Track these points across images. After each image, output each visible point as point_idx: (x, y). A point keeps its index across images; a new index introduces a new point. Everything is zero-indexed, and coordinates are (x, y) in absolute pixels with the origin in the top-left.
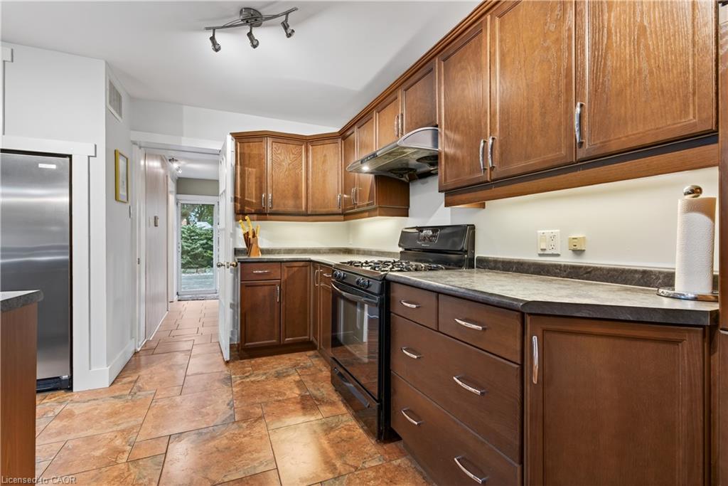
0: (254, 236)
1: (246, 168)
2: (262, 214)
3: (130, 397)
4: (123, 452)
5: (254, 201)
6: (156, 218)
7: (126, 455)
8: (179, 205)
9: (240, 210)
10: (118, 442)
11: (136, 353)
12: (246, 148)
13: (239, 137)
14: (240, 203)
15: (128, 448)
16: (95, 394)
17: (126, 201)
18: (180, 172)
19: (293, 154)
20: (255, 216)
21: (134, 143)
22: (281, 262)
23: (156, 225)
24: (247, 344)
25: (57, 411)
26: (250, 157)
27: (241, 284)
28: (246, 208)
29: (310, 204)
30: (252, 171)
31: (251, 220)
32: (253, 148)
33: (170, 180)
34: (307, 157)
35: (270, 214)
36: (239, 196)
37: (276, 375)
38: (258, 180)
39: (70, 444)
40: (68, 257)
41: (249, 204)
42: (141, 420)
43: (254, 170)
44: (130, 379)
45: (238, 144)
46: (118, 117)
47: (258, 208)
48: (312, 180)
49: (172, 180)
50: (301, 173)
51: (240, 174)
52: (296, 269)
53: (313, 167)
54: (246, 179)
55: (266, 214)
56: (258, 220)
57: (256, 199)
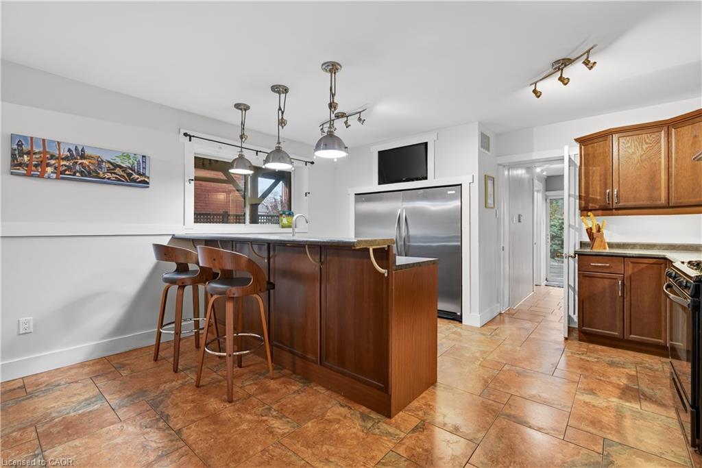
0: (599, 230)
1: (590, 168)
2: (607, 209)
3: (489, 337)
4: (479, 360)
5: (598, 198)
6: (519, 216)
7: (480, 362)
8: (548, 201)
9: (584, 207)
10: (478, 355)
11: (500, 314)
12: (590, 149)
13: (582, 141)
14: (585, 200)
15: (482, 360)
16: (472, 329)
17: (492, 206)
18: (545, 173)
19: (647, 143)
20: (600, 212)
21: (500, 165)
22: (624, 257)
23: (519, 221)
24: (584, 328)
25: (454, 330)
26: (594, 157)
27: (579, 274)
28: (591, 205)
29: (673, 194)
30: (597, 170)
31: (595, 215)
32: (599, 147)
33: (536, 182)
34: (669, 142)
35: (616, 209)
36: (583, 194)
37: (610, 363)
38: (603, 176)
39: (456, 346)
40: (459, 244)
41: (594, 200)
42: (492, 350)
43: (598, 168)
44: (493, 328)
45: (583, 147)
46: (486, 152)
47: (603, 204)
48: (676, 167)
49: (538, 180)
50: (660, 162)
51: (585, 173)
52: (644, 265)
53: (677, 152)
54: (591, 178)
55: (612, 210)
56: (603, 215)
57: (600, 195)
